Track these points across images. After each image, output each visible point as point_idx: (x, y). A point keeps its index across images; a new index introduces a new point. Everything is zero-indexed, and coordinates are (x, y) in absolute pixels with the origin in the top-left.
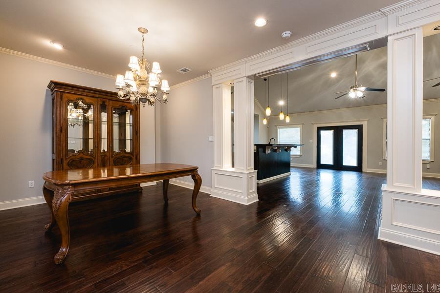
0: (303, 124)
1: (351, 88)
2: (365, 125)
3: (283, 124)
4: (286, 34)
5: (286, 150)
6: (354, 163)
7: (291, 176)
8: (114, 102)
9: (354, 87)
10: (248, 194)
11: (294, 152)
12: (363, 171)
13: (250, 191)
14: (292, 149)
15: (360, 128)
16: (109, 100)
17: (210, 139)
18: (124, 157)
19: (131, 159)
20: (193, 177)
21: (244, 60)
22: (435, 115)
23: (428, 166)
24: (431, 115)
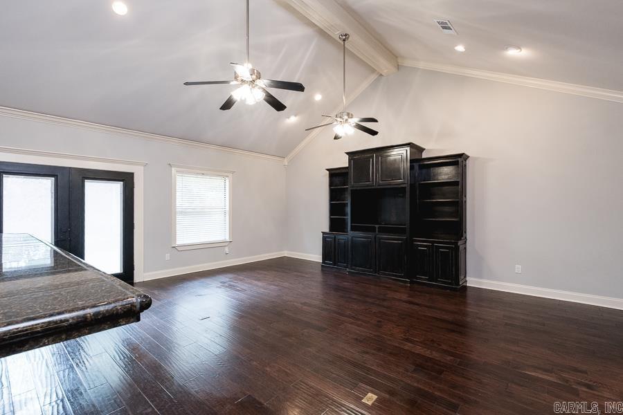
2: (139, 173)
12: (136, 280)
15: (126, 180)
22: (233, 172)
23: (227, 250)
24: (230, 172)
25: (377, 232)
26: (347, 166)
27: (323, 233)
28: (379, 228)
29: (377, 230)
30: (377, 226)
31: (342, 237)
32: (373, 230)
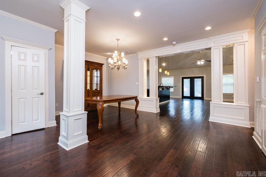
0: (174, 76)
1: (198, 60)
2: (205, 76)
3: (166, 76)
4: (174, 43)
5: (168, 89)
6: (200, 95)
7: (170, 102)
8: (93, 66)
9: (200, 59)
10: (157, 108)
11: (172, 90)
12: (204, 99)
13: (157, 107)
14: (171, 88)
15: (202, 78)
16: (91, 65)
17: (137, 83)
18: (96, 92)
19: (99, 93)
20: (136, 100)
21: (155, 49)
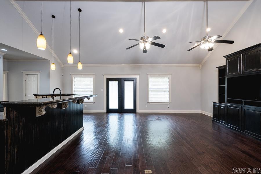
0: (95, 74)
2: (138, 78)
6: (132, 107)
12: (137, 112)
15: (134, 80)
22: (171, 74)
23: (168, 106)
24: (169, 74)
25: (243, 104)
26: (225, 64)
27: (213, 103)
28: (245, 101)
29: (243, 103)
30: (243, 101)
31: (222, 105)
32: (241, 103)
